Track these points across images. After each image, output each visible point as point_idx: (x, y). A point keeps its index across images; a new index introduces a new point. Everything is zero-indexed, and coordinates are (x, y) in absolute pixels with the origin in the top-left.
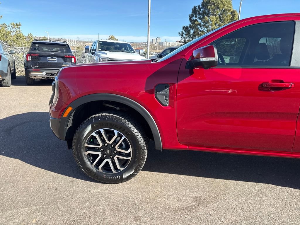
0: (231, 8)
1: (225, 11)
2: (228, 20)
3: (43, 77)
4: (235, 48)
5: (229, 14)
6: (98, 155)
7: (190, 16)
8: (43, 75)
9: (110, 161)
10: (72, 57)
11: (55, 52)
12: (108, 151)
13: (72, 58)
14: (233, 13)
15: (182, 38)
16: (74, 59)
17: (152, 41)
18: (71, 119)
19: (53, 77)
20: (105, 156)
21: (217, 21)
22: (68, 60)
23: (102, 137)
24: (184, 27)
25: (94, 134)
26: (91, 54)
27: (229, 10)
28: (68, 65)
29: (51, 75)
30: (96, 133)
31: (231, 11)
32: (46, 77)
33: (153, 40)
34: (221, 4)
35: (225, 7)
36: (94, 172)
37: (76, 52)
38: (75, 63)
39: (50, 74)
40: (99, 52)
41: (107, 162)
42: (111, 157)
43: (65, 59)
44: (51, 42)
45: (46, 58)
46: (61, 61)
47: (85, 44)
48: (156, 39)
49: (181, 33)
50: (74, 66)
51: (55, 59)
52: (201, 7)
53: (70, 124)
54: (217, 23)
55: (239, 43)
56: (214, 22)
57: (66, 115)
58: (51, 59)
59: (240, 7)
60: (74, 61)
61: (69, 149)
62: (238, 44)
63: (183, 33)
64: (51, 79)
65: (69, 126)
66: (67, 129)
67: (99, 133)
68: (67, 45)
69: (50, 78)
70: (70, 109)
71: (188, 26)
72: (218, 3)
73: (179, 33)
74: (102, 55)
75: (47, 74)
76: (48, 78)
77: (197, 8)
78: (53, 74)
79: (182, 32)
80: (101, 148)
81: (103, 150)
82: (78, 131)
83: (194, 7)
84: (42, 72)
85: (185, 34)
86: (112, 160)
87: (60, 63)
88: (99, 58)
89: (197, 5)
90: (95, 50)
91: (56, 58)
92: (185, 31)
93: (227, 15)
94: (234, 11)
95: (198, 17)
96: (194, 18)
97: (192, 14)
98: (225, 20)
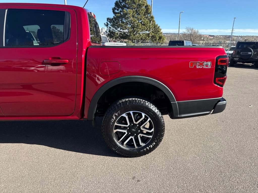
0: (145, 3)
1: (140, 6)
4: (150, 36)
5: (143, 8)
7: (113, 9)
15: (107, 28)
24: (108, 19)
31: (145, 5)
35: (140, 2)
49: (106, 24)
52: (121, 1)
54: (134, 15)
56: (131, 14)
59: (152, 2)
62: (152, 33)
73: (105, 24)
77: (118, 2)
79: (107, 23)
83: (116, 1)
85: (110, 25)
92: (109, 22)
93: (142, 8)
94: (147, 5)
95: (120, 10)
96: (116, 11)
97: (114, 8)
98: (140, 12)
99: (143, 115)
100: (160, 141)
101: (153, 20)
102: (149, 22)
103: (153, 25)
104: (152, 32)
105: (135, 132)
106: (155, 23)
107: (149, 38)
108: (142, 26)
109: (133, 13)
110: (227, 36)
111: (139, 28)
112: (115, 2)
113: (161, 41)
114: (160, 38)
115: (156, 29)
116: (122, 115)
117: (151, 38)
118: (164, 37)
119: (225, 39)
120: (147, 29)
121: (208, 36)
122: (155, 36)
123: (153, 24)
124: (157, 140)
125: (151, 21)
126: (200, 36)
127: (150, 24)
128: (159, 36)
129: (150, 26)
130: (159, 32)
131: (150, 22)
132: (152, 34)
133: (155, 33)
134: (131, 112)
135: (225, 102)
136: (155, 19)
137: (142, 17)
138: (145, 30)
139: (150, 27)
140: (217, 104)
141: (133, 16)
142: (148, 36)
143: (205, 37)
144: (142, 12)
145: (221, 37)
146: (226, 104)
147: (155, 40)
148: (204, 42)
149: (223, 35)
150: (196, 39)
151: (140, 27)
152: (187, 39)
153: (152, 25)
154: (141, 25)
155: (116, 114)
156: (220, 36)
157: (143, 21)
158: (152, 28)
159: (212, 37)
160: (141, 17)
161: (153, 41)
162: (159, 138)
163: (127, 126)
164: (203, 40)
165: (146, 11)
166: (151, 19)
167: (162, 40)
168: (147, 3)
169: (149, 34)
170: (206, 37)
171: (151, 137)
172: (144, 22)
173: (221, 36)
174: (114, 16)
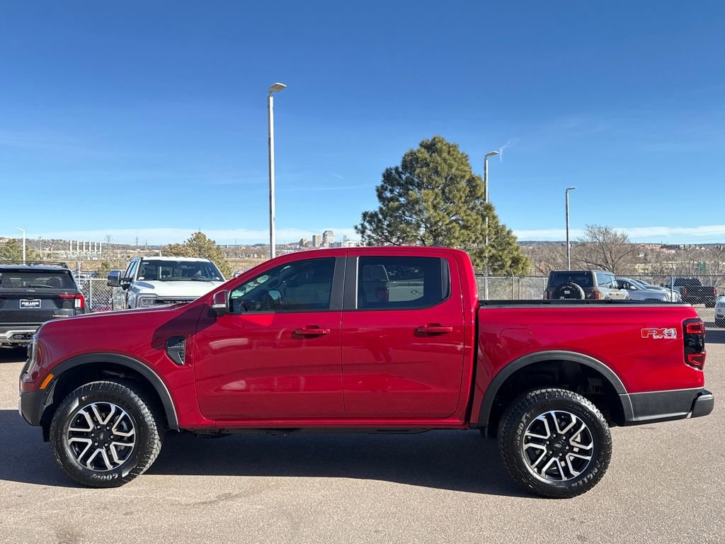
0: (466, 171)
1: (453, 180)
2: (461, 197)
3: (3, 344)
4: (485, 257)
5: (463, 183)
6: (87, 444)
7: (378, 190)
8: (5, 338)
9: (103, 451)
10: (75, 298)
11: (38, 289)
12: (102, 437)
13: (76, 300)
14: (472, 182)
15: (363, 237)
16: (80, 300)
17: (312, 240)
18: (52, 393)
19: (27, 341)
20: (96, 444)
21: (438, 199)
22: (67, 302)
23: (94, 418)
24: (365, 215)
25: (81, 412)
26: (121, 288)
27: (463, 177)
28: (66, 314)
29: (25, 336)
30: (85, 410)
31: (467, 178)
32: (12, 342)
33: (314, 237)
34: (443, 164)
35: (453, 170)
36: (79, 470)
37: (91, 282)
38: (82, 308)
39: (23, 335)
40: (139, 284)
41: (100, 453)
42: (106, 445)
43: (59, 301)
44: (33, 267)
45: (16, 301)
46: (51, 305)
47: (127, 253)
48: (322, 236)
49: (360, 227)
50: (81, 316)
51: (38, 303)
52: (400, 170)
53: (50, 401)
54: (438, 203)
55: (493, 246)
56: (430, 203)
57: (43, 386)
58: (27, 304)
59: (485, 169)
60: (79, 306)
61: (45, 441)
62: (490, 248)
63: (366, 228)
64: (24, 346)
65: (48, 404)
66: (44, 409)
67: (89, 410)
68: (67, 272)
69: (20, 345)
70: (50, 377)
71: (377, 210)
72: (437, 163)
73: (356, 228)
74: (144, 290)
75: (14, 335)
76: (17, 343)
77: (393, 172)
78: (29, 336)
79: (362, 225)
80: (92, 432)
81: (94, 435)
82: (60, 409)
83: (387, 170)
84: (4, 331)
85: (371, 230)
86: (108, 450)
87: (47, 311)
88: (137, 297)
89: (393, 166)
90: (131, 280)
91: (39, 301)
92: (368, 222)
93: (459, 186)
94: (473, 178)
95: (398, 190)
96: (388, 195)
97: (382, 186)
98: (454, 196)
99: (574, 418)
100: (606, 467)
101: (490, 215)
102: (481, 219)
103: (491, 228)
104: (491, 245)
105: (559, 450)
106: (497, 222)
107: (482, 261)
108: (463, 231)
109: (435, 199)
110: (721, 245)
111: (454, 237)
112: (383, 170)
113: (517, 269)
114: (516, 261)
115: (502, 238)
116: (538, 418)
117: (488, 263)
118: (527, 259)
119: (715, 255)
120: (477, 238)
121: (658, 248)
122: (501, 257)
123: (493, 226)
124: (601, 464)
125: (487, 219)
126: (634, 250)
127: (483, 226)
128: (511, 256)
129: (483, 230)
130: (510, 244)
131: (484, 220)
132: (490, 251)
133: (500, 248)
134: (553, 413)
135: (710, 395)
136: (496, 213)
137: (460, 208)
138: (471, 241)
139: (483, 233)
140: (696, 399)
141: (435, 207)
142: (480, 257)
143: (650, 252)
144: (458, 196)
145: (703, 248)
146: (713, 399)
147: (502, 267)
148: (649, 266)
149: (708, 244)
150: (622, 259)
151: (457, 234)
152: (594, 259)
153: (489, 226)
154: (458, 229)
155: (528, 415)
156: (697, 248)
157: (465, 217)
158: (489, 235)
159: (673, 251)
160: (458, 208)
161: (494, 270)
162: (604, 461)
163: (546, 438)
164: (645, 261)
165: (470, 191)
166: (485, 213)
167: (520, 266)
168: (471, 172)
169: (482, 252)
170: (652, 250)
171: (589, 458)
172: (467, 221)
173: (701, 246)
174: (382, 206)
